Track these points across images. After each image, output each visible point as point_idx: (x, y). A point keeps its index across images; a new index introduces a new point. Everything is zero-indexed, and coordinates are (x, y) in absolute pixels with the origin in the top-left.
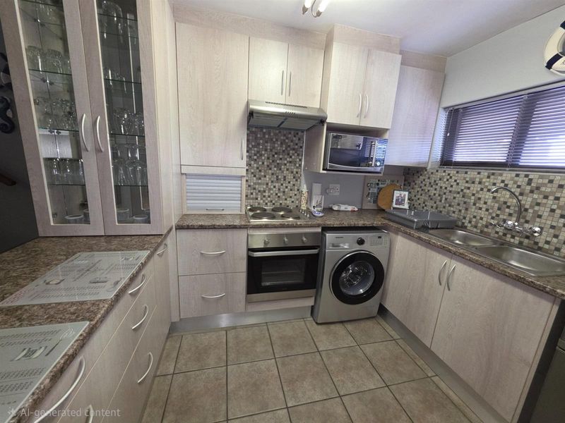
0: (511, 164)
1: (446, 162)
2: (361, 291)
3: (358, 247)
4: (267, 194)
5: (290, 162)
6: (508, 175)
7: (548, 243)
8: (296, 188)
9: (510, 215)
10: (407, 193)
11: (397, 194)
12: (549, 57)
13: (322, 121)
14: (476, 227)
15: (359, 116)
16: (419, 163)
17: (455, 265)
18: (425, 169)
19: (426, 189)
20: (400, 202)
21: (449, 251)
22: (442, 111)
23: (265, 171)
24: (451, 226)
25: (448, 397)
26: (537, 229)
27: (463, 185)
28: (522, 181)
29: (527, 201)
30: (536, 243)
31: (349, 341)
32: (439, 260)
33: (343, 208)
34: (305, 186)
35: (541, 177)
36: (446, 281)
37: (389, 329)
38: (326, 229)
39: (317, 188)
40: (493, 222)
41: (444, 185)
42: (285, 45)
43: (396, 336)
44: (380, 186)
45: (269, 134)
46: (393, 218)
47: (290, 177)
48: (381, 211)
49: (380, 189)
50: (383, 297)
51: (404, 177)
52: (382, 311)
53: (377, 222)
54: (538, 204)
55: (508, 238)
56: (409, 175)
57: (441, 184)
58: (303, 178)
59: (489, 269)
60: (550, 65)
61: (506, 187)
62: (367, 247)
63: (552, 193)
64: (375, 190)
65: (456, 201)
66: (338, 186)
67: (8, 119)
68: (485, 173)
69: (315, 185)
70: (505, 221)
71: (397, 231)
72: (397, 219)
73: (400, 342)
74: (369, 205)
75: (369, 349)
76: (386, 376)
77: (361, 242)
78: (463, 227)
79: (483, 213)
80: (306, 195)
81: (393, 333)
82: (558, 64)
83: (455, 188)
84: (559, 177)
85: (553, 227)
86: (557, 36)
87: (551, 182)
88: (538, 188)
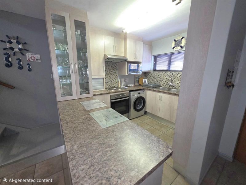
0: (168, 70)
1: (155, 70)
2: (141, 107)
3: (139, 95)
4: (108, 83)
5: (114, 72)
6: (168, 73)
7: (177, 87)
8: (116, 80)
9: (170, 82)
10: (146, 79)
11: (144, 80)
12: (173, 47)
13: (126, 60)
14: (164, 86)
15: (135, 58)
16: (149, 71)
17: (162, 94)
18: (150, 72)
19: (151, 77)
20: (145, 82)
21: (160, 91)
22: (152, 56)
23: (107, 76)
24: (158, 87)
25: (164, 125)
26: (175, 84)
27: (160, 76)
28: (171, 74)
29: (173, 78)
30: (175, 87)
31: (140, 121)
32: (158, 94)
33: (131, 85)
34: (119, 80)
35: (174, 73)
36: (160, 99)
37: (148, 117)
38: (130, 91)
39: (123, 80)
40: (167, 84)
41: (155, 76)
42: (114, 38)
43: (150, 118)
44: (139, 78)
45: (108, 64)
46: (145, 86)
47: (114, 77)
48: (140, 85)
49: (139, 79)
50: (145, 109)
51: (144, 75)
52: (146, 112)
53: (141, 88)
54: (175, 79)
55: (170, 87)
56: (146, 74)
57: (154, 76)
58: (118, 77)
59: (168, 93)
60: (173, 48)
61: (168, 76)
62: (141, 95)
63: (176, 76)
64: (138, 79)
65: (159, 80)
66: (128, 79)
67: (9, 62)
68: (164, 72)
69: (122, 79)
70: (169, 83)
71: (147, 90)
72: (146, 86)
73: (152, 118)
74: (137, 84)
75: (145, 121)
76: (151, 125)
77: (139, 94)
78: (161, 87)
79: (165, 82)
80: (120, 82)
81: (149, 117)
82: (174, 49)
83: (158, 77)
84: (177, 73)
85: (177, 83)
86: (174, 42)
87: (176, 74)
88: (174, 75)
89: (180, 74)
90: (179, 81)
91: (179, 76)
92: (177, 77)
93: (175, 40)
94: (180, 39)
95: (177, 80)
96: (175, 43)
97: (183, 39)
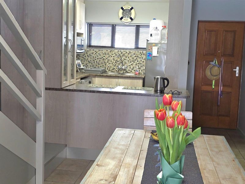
1: (90, 46)
6: (114, 51)
9: (119, 64)
10: (80, 61)
12: (121, 17)
14: (110, 70)
19: (86, 58)
20: (79, 65)
26: (126, 67)
27: (102, 55)
28: (120, 53)
29: (122, 59)
30: (127, 71)
35: (124, 51)
40: (115, 67)
41: (94, 56)
54: (125, 60)
60: (121, 19)
61: (116, 55)
63: (127, 56)
65: (101, 62)
68: (109, 50)
77: (90, 82)
82: (123, 20)
83: (99, 57)
84: (128, 51)
85: (129, 66)
86: (121, 11)
87: (126, 53)
88: (124, 55)
89: (131, 53)
90: (131, 62)
91: (131, 56)
92: (129, 57)
93: (122, 8)
94: (129, 9)
95: (128, 61)
96: (123, 12)
97: (133, 10)
